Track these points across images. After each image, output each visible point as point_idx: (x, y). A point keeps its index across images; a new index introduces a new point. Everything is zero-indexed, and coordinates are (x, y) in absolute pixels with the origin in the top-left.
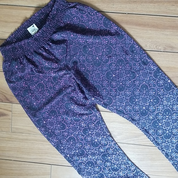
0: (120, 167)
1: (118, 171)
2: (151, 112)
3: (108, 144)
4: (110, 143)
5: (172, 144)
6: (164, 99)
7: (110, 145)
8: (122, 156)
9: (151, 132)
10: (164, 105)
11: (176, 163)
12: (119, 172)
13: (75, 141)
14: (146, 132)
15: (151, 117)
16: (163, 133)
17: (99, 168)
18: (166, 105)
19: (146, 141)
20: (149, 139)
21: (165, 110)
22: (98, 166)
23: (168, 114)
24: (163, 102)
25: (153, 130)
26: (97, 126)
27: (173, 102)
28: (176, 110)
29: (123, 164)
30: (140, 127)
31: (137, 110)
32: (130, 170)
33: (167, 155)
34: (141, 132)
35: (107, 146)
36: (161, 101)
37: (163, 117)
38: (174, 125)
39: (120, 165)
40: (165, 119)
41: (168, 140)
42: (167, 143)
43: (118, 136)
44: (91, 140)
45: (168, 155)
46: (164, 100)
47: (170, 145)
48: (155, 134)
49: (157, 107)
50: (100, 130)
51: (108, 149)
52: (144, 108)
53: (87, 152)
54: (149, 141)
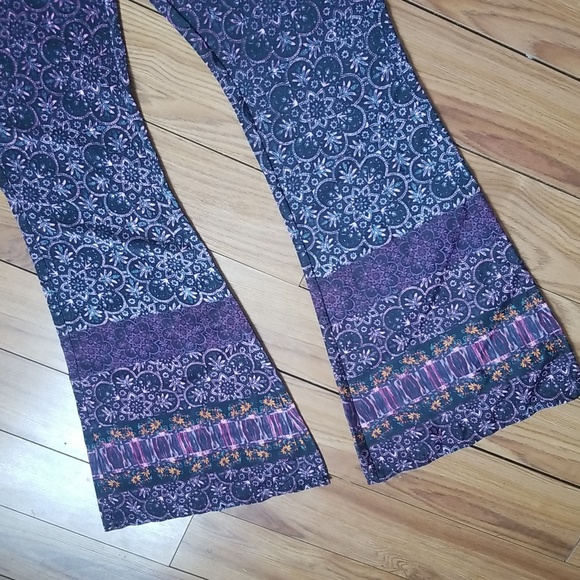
0: (135, 203)
1: (127, 215)
2: (278, 51)
4: (123, 113)
5: (313, 176)
6: (333, 21)
7: (123, 123)
8: (150, 168)
10: (325, 43)
11: (305, 241)
12: (128, 218)
13: (12, 73)
14: (246, 113)
15: (275, 70)
16: (297, 134)
17: (69, 187)
18: (331, 44)
19: (236, 145)
20: (249, 138)
21: (324, 59)
22: (67, 179)
23: (330, 76)
24: (326, 31)
25: (269, 116)
26: (94, 45)
27: (357, 40)
28: (356, 70)
29: (146, 197)
30: (230, 91)
31: (240, 32)
32: (163, 220)
33: (286, 208)
34: (228, 109)
35: (113, 125)
36: (322, 26)
37: (310, 82)
38: (335, 119)
39: (138, 195)
40: (316, 91)
41: (303, 163)
42: (297, 171)
43: (155, 102)
44: (63, 86)
45: (290, 209)
46: (330, 24)
47: (304, 178)
48: (270, 129)
49: (304, 41)
50: (103, 62)
51: (113, 133)
52: (263, 31)
53: (43, 123)
54: (246, 148)
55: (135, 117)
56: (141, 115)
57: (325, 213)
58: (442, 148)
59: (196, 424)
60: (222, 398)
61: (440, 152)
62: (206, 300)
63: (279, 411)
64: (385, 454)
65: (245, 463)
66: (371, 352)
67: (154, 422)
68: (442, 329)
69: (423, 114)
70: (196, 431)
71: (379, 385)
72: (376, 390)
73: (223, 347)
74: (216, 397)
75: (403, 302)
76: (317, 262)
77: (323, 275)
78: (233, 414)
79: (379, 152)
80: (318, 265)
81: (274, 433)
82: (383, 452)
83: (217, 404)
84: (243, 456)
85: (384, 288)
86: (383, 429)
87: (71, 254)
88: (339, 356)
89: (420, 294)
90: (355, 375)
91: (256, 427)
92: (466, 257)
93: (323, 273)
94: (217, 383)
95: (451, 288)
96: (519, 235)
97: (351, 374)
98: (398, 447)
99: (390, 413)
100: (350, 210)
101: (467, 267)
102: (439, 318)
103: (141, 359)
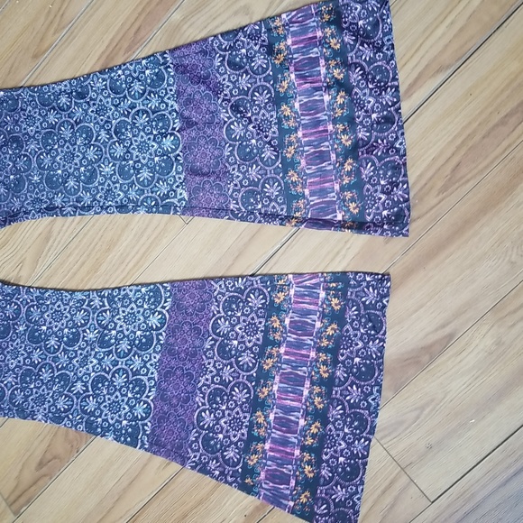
1: (82, 336)
3: (19, 306)
4: (18, 299)
5: (110, 179)
6: (24, 126)
8: (58, 299)
9: (58, 201)
11: (153, 204)
12: (84, 336)
15: (35, 178)
19: (68, 227)
20: (66, 215)
24: (27, 134)
29: (76, 314)
30: (34, 215)
35: (24, 310)
39: (71, 320)
42: (102, 189)
43: (21, 273)
45: (125, 205)
46: (25, 129)
47: (109, 185)
51: (28, 313)
54: (73, 221)
55: (23, 291)
56: (24, 287)
57: (138, 179)
58: (127, 72)
59: (274, 378)
60: (258, 339)
61: (130, 75)
62: (167, 308)
63: (292, 292)
64: (381, 208)
65: (334, 352)
66: (269, 184)
67: (257, 417)
68: (272, 113)
69: (100, 80)
70: (281, 382)
71: (304, 187)
72: (307, 192)
73: (211, 314)
74: (255, 345)
75: (235, 140)
76: (172, 200)
77: (185, 200)
78: (277, 337)
79: (113, 121)
80: (175, 201)
81: (312, 307)
82: (378, 208)
83: (263, 347)
84: (326, 350)
85: (216, 152)
86: (352, 200)
87: (91, 398)
88: (260, 214)
89: (232, 123)
90: (285, 207)
91: (300, 321)
92: (218, 75)
93: (183, 199)
94: (242, 337)
95: (239, 95)
96: (217, 27)
97: (282, 210)
98: (376, 191)
99: (337, 187)
100: (144, 159)
101: (226, 76)
102: (261, 113)
103: (193, 393)
